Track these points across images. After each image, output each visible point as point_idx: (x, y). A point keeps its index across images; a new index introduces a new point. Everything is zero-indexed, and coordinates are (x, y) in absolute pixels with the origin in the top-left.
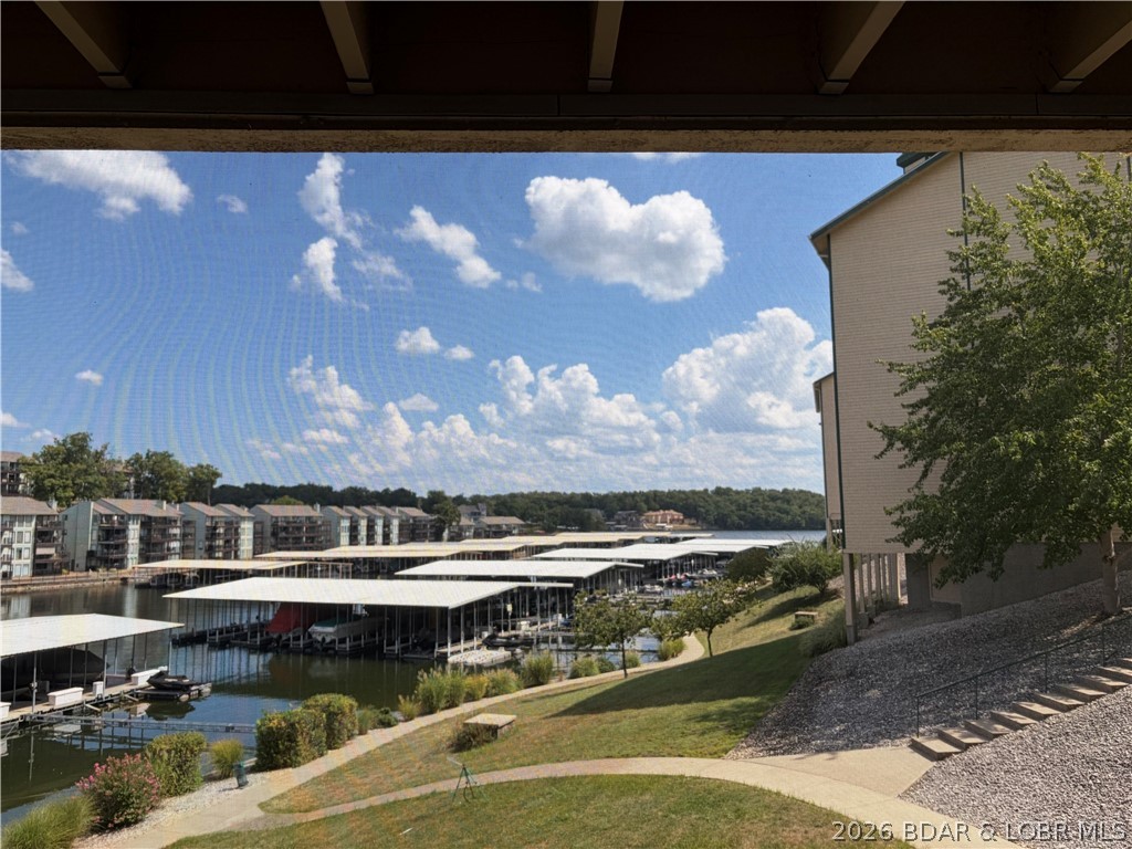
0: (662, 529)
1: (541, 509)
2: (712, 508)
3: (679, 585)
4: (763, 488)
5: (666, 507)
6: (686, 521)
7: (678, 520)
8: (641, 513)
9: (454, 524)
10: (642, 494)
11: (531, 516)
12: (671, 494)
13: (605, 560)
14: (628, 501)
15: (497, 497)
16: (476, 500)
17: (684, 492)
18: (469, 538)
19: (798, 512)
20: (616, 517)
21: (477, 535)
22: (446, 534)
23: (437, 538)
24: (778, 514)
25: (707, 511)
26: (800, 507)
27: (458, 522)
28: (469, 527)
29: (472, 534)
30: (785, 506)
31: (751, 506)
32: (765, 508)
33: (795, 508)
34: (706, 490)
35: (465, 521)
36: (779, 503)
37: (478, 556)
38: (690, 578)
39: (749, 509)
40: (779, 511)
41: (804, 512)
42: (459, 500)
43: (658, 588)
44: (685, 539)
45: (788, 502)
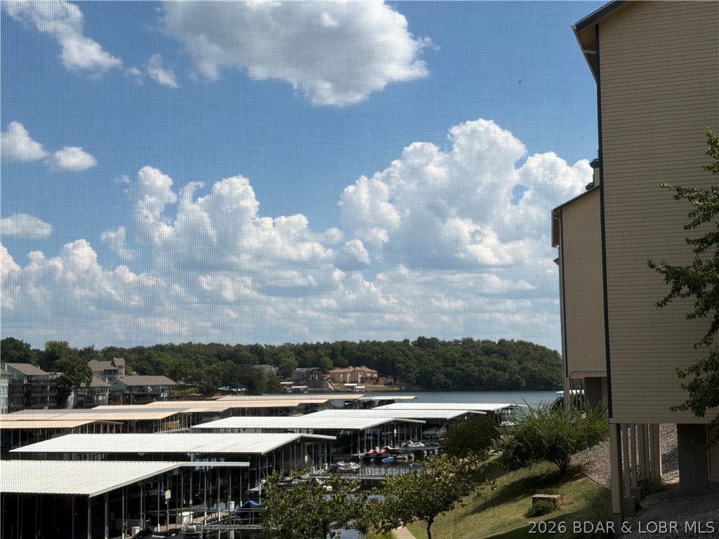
0: (351, 391)
1: (198, 365)
2: (413, 364)
3: (378, 461)
4: (475, 339)
5: (357, 362)
6: (381, 380)
7: (371, 378)
8: (324, 369)
9: (83, 385)
10: (326, 345)
11: (185, 375)
12: (363, 346)
13: (285, 431)
14: (310, 355)
15: (139, 350)
16: (110, 353)
17: (379, 344)
18: (102, 403)
19: (517, 368)
20: (294, 376)
21: (113, 400)
22: (71, 399)
23: (59, 403)
24: (493, 371)
25: (408, 367)
26: (520, 363)
27: (89, 383)
28: (103, 389)
29: (106, 398)
30: (501, 361)
31: (460, 362)
32: (478, 363)
33: (513, 364)
34: (406, 341)
35: (96, 382)
36: (494, 358)
37: (117, 426)
38: (392, 452)
39: (458, 364)
40: (495, 368)
41: (524, 369)
42: (89, 353)
43: (354, 466)
44: (382, 403)
45: (505, 356)
